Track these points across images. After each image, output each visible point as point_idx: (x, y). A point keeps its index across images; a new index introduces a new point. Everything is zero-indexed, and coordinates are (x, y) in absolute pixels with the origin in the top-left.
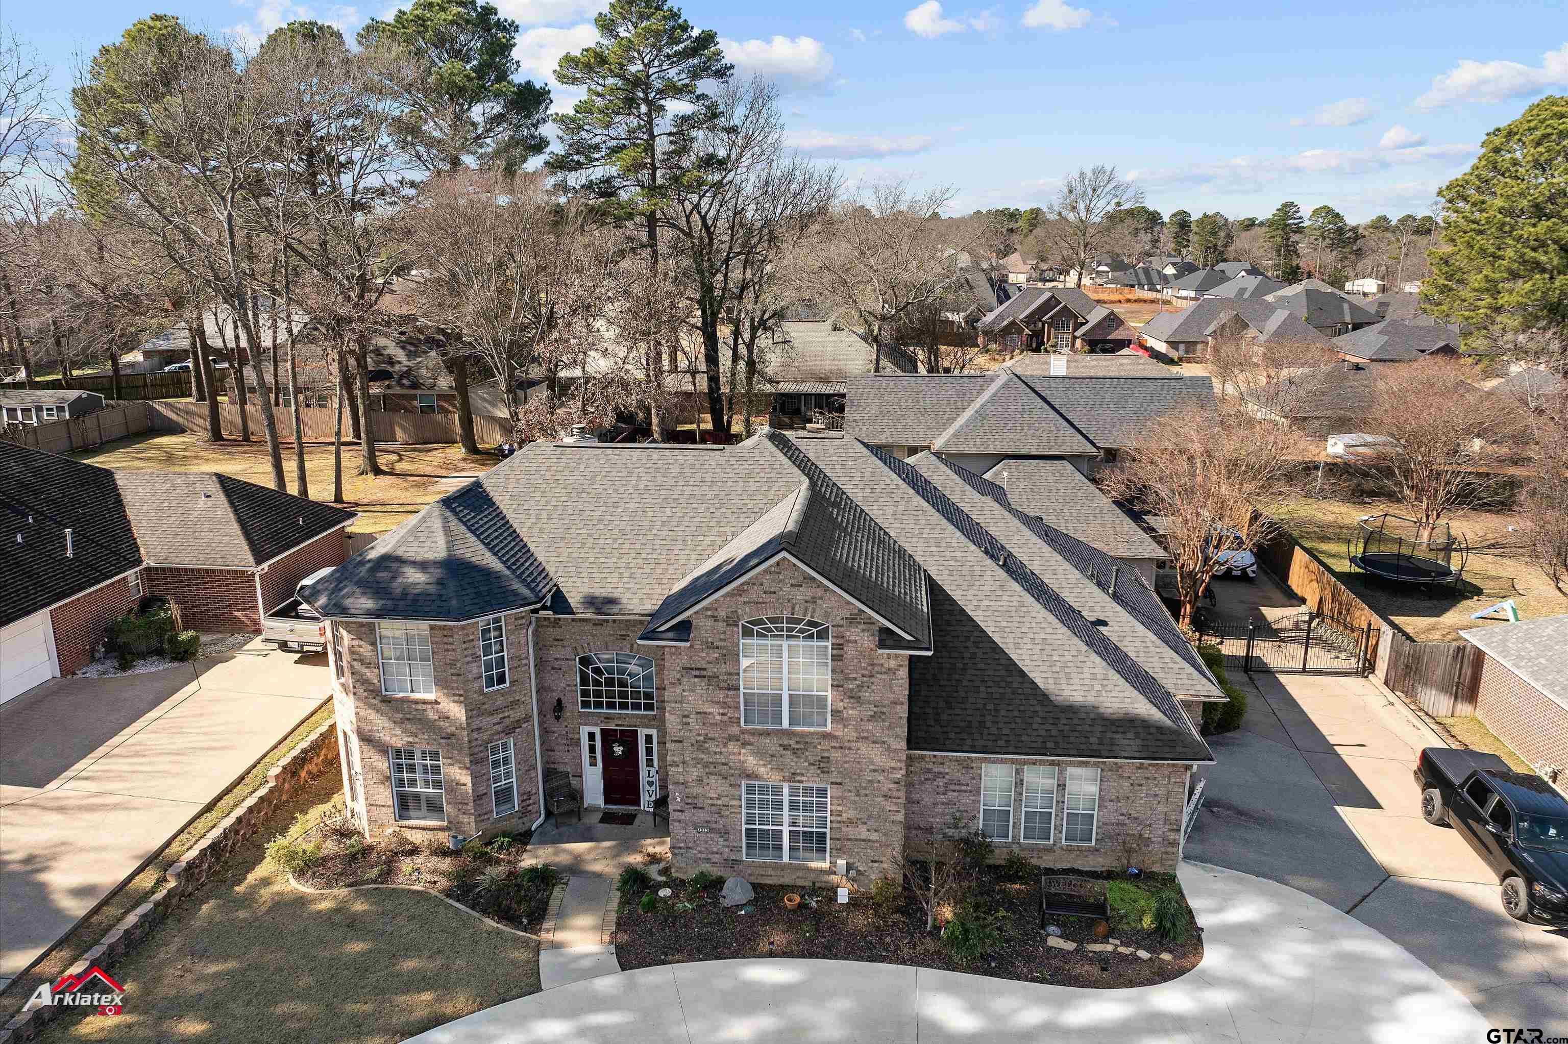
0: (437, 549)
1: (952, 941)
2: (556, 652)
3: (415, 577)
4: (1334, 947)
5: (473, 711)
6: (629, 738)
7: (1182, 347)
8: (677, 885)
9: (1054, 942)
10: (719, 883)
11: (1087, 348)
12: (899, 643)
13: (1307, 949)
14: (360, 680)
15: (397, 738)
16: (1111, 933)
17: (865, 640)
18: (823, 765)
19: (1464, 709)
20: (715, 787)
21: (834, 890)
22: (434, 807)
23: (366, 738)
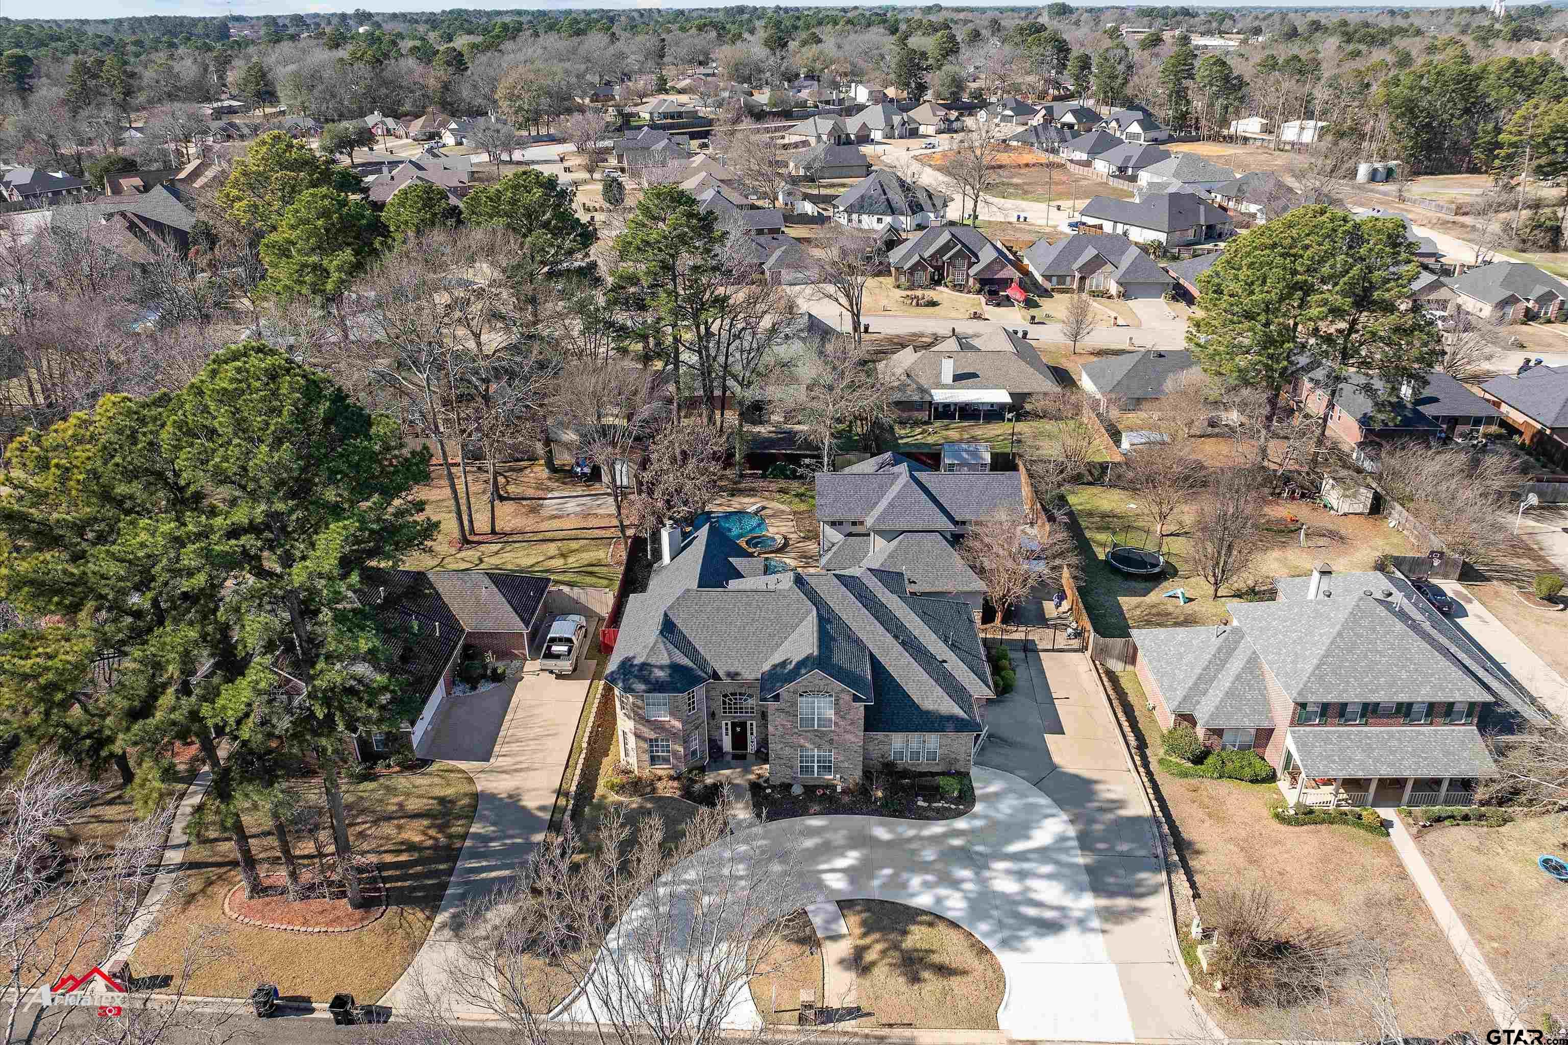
0: (665, 660)
1: (882, 806)
2: (713, 693)
3: (659, 674)
4: (1024, 801)
5: (684, 723)
6: (743, 725)
7: (1054, 279)
8: (773, 787)
9: (920, 803)
10: (790, 786)
11: (978, 286)
12: (860, 700)
13: (1015, 802)
14: (636, 713)
15: (653, 735)
16: (942, 798)
17: (847, 698)
18: (831, 741)
19: (1129, 668)
20: (788, 751)
21: (835, 786)
22: (666, 760)
23: (638, 736)
